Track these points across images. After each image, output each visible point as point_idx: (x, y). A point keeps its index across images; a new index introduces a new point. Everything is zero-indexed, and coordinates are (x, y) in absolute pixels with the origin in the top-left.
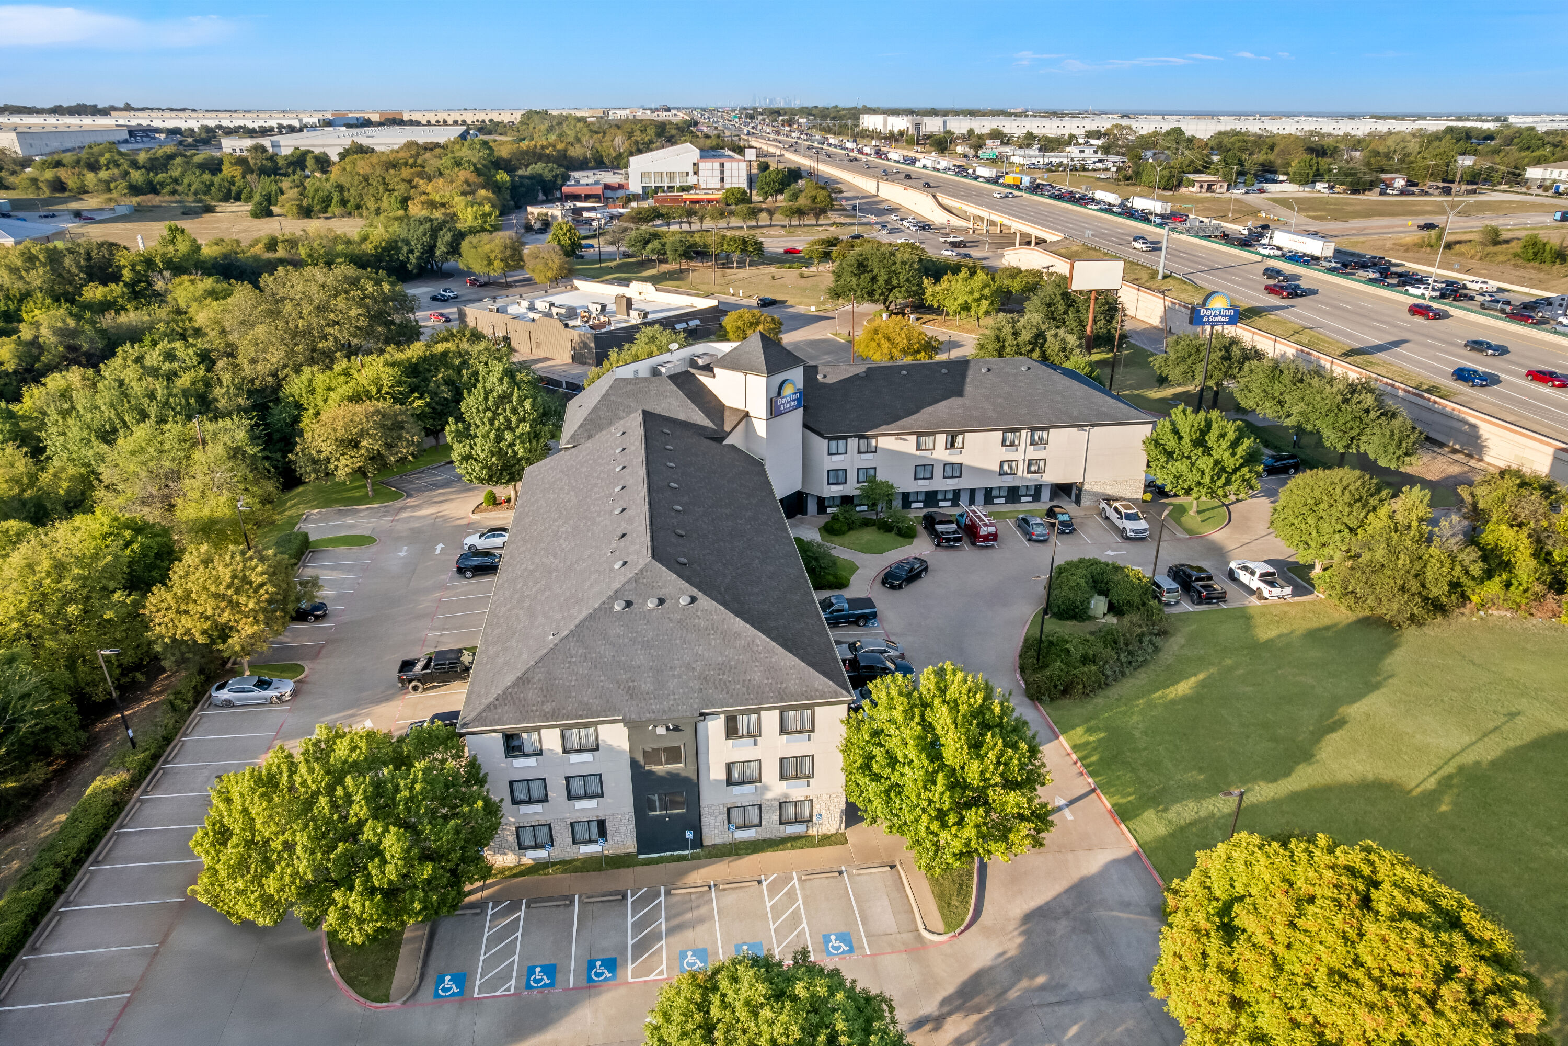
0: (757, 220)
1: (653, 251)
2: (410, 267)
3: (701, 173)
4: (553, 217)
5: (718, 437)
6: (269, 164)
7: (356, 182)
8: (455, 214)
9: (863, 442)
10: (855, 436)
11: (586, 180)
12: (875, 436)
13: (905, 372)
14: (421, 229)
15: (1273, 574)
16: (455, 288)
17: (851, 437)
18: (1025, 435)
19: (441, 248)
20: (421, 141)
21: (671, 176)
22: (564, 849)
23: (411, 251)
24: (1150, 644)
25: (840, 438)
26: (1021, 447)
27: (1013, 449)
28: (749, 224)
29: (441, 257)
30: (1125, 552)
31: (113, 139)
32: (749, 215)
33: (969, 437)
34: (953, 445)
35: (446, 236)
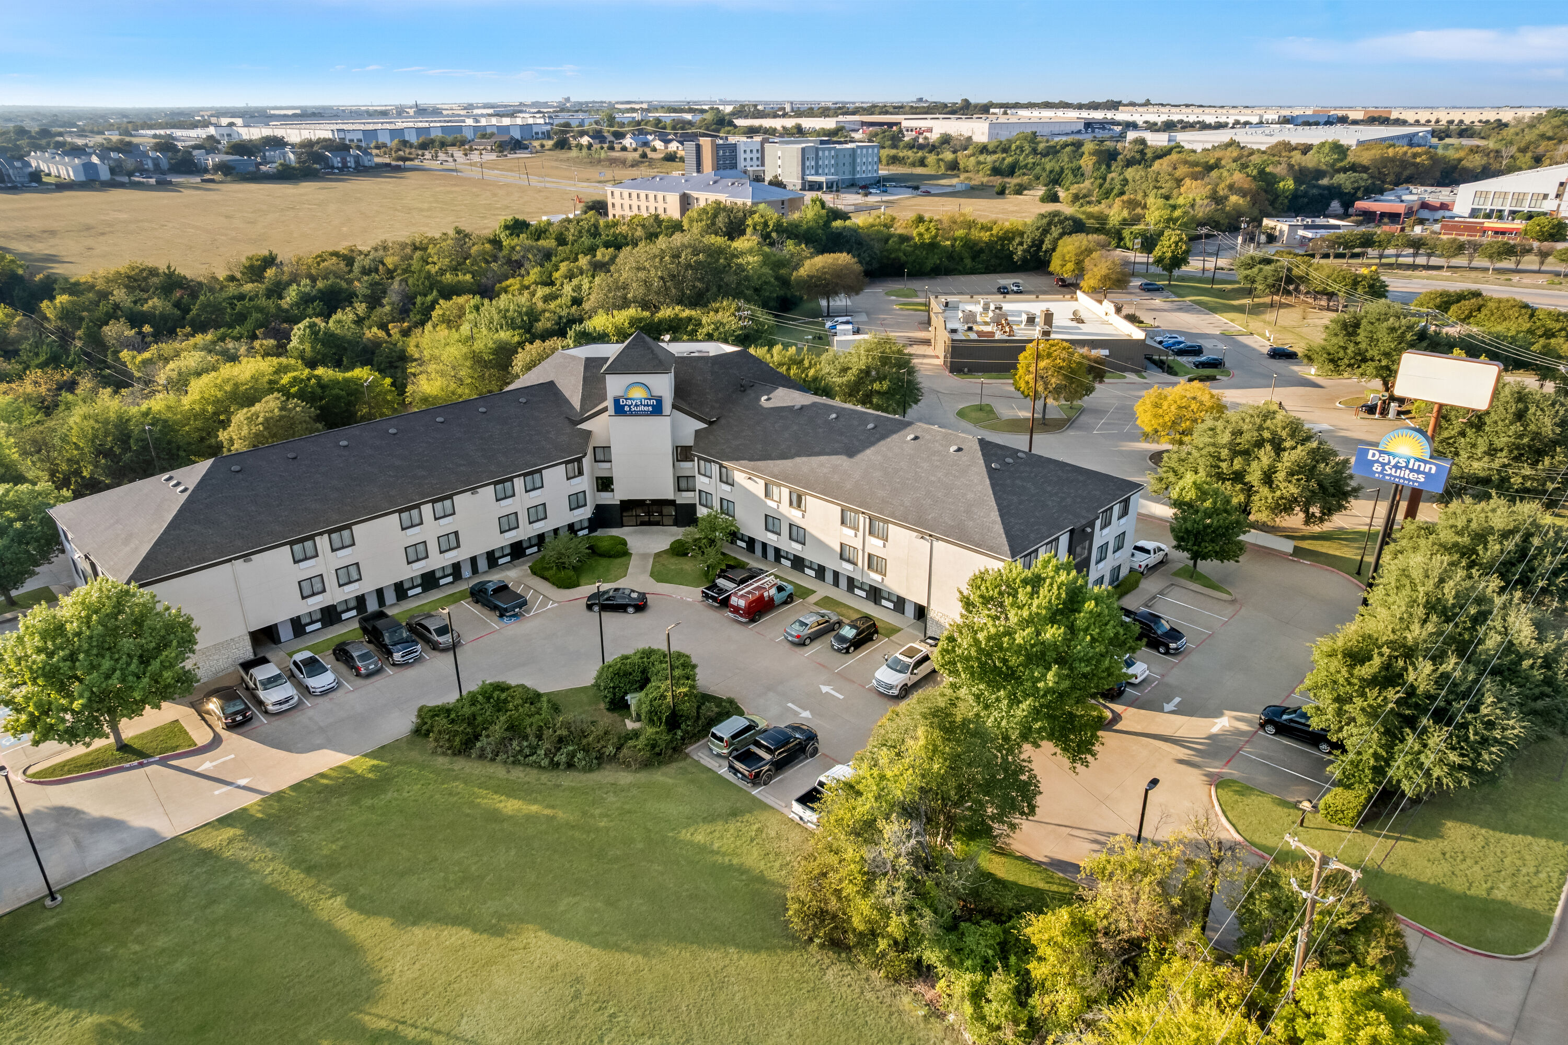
0: (1518, 263)
2: (1016, 258)
4: (1281, 232)
5: (574, 420)
9: (724, 471)
10: (716, 462)
12: (733, 468)
13: (834, 416)
14: (1039, 224)
17: (713, 461)
18: (863, 521)
19: (1047, 244)
21: (1520, 199)
23: (1021, 244)
24: (568, 754)
25: (706, 460)
26: (860, 534)
27: (852, 532)
28: (1499, 265)
29: (1046, 252)
30: (841, 697)
31: (1068, 130)
32: (1499, 254)
33: (810, 502)
34: (799, 505)
35: (1056, 232)
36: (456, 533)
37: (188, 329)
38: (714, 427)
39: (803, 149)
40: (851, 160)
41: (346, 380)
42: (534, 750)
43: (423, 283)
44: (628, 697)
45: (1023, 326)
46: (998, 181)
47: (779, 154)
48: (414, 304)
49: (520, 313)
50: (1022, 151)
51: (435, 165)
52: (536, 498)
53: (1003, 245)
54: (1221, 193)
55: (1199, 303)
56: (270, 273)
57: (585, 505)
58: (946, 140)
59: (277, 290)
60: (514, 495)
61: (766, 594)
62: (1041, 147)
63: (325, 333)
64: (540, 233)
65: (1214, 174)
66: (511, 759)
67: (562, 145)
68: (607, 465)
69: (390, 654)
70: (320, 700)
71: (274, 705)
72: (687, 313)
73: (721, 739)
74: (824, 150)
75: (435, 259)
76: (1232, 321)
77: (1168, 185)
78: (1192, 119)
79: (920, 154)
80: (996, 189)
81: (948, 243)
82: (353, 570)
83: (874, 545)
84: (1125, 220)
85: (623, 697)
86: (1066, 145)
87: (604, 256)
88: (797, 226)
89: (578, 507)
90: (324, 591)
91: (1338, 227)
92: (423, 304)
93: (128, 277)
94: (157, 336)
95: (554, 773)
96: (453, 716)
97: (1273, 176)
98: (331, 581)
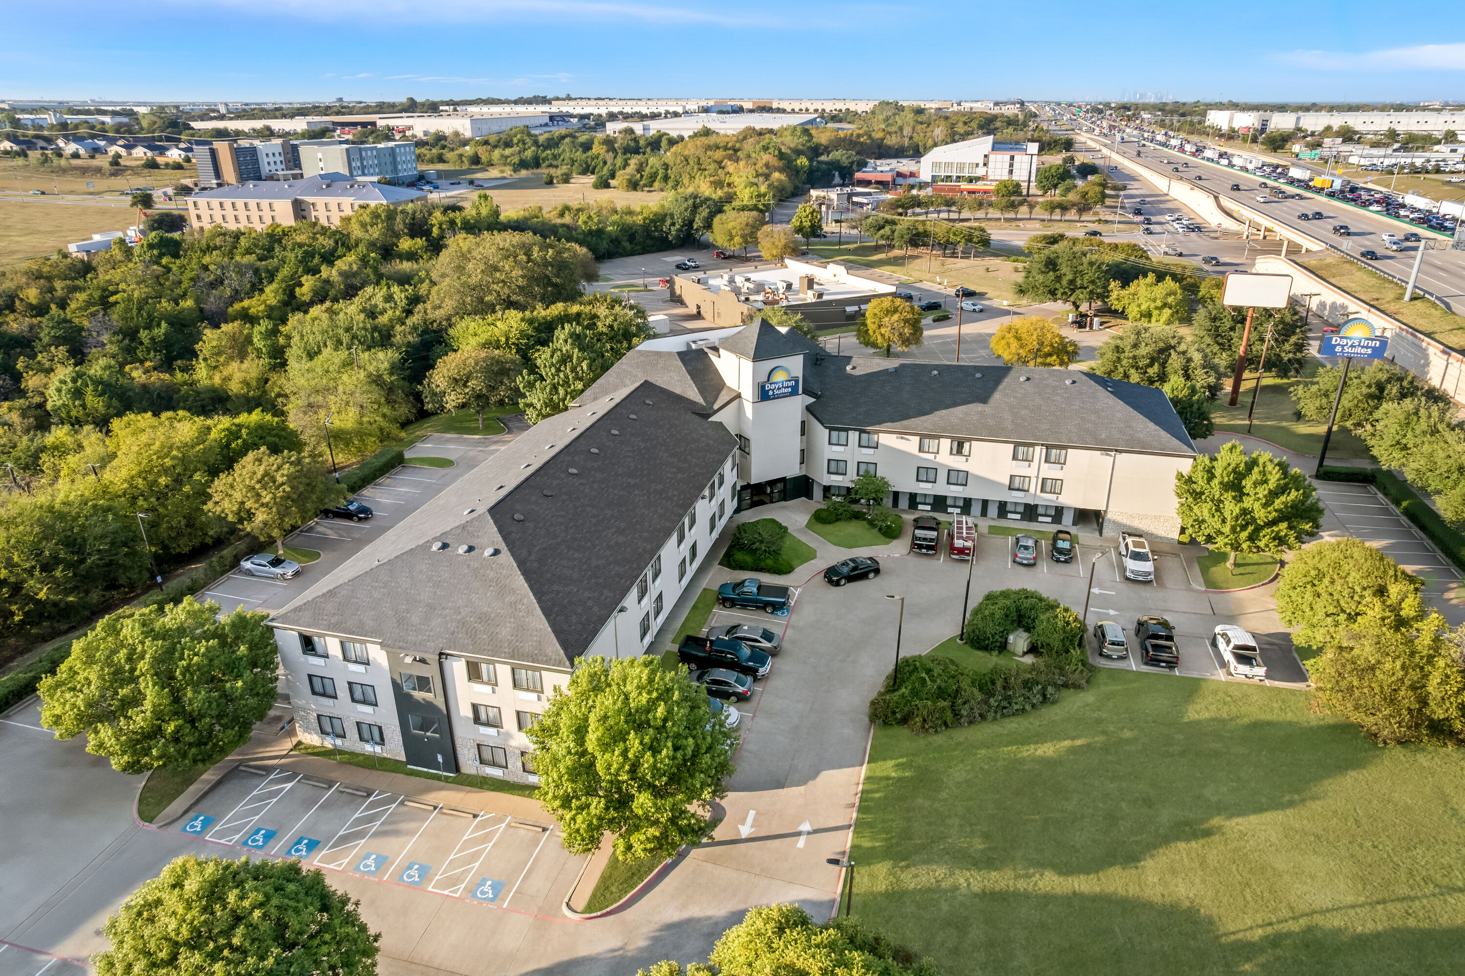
0: (1017, 213)
1: (882, 237)
2: (670, 238)
3: (990, 165)
4: (831, 200)
5: (705, 414)
6: (632, 144)
7: (678, 161)
8: (735, 194)
9: (864, 436)
10: (855, 430)
11: (885, 168)
12: (878, 432)
13: (936, 372)
14: (685, 205)
15: (1254, 649)
16: (700, 257)
17: (851, 429)
18: (1039, 452)
19: (698, 223)
20: (758, 127)
21: (961, 166)
22: (352, 743)
23: (673, 224)
25: (841, 430)
26: (1035, 464)
27: (1025, 464)
28: (1007, 216)
29: (697, 230)
30: (1114, 593)
32: (1007, 207)
33: (975, 446)
34: (959, 452)
35: (704, 212)
36: (696, 542)
39: (347, 150)
40: (390, 159)
42: (1008, 698)
44: (1007, 639)
46: (536, 173)
47: (320, 156)
52: (722, 494)
53: (656, 227)
54: (762, 171)
57: (736, 494)
58: (440, 139)
60: (715, 495)
62: (541, 139)
66: (998, 715)
69: (754, 672)
74: (366, 149)
78: (628, 110)
79: (429, 151)
81: (609, 228)
82: (660, 599)
86: (563, 138)
89: (733, 498)
90: (649, 627)
91: (870, 194)
97: (789, 155)
98: (651, 616)
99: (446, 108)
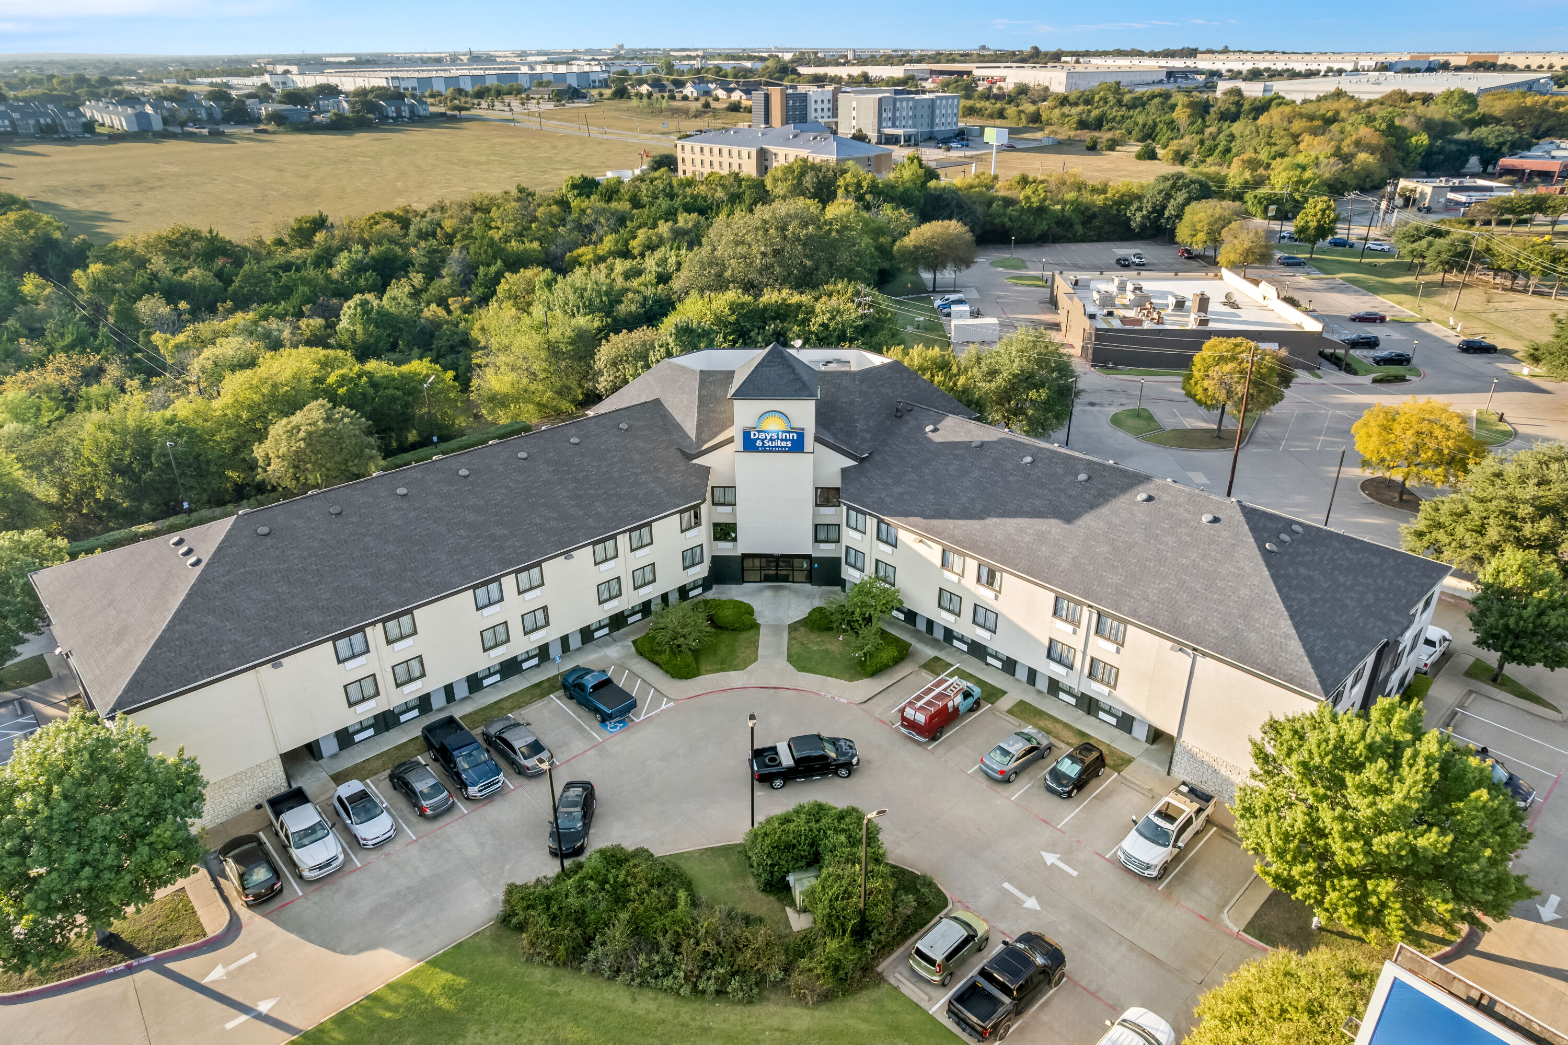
1: (1414, 252)
4: (1422, 194)
5: (688, 453)
9: (883, 527)
10: (873, 516)
12: (897, 526)
14: (1161, 187)
17: (869, 514)
18: (1087, 616)
24: (717, 979)
25: (858, 511)
26: (1082, 631)
27: (1069, 628)
30: (1075, 874)
31: (1149, 79)
33: (1009, 582)
34: (990, 582)
35: (1181, 197)
36: (545, 609)
37: (229, 303)
38: (867, 465)
39: (880, 100)
40: (929, 112)
41: (402, 376)
42: (669, 968)
43: (486, 252)
44: (791, 878)
45: (1169, 311)
46: (1087, 135)
47: (854, 104)
48: (476, 274)
49: (599, 293)
50: (1106, 103)
51: (489, 114)
52: (643, 557)
53: (1118, 210)
54: (1346, 150)
55: (1354, 282)
56: (320, 237)
57: (702, 562)
58: (1023, 90)
59: (326, 259)
60: (616, 556)
61: (950, 704)
62: (1127, 97)
63: (378, 312)
64: (611, 193)
65: (1335, 127)
66: (638, 980)
67: (621, 94)
68: (728, 509)
69: (464, 785)
70: (372, 856)
71: (311, 870)
72: (796, 298)
73: (932, 962)
74: (901, 100)
75: (499, 224)
76: (1399, 303)
77: (1283, 141)
78: (1280, 66)
79: (998, 105)
80: (1087, 144)
81: (1059, 207)
82: (415, 665)
83: (1103, 649)
84: (1246, 182)
85: (784, 878)
86: (1154, 97)
87: (686, 222)
88: (893, 187)
89: (693, 565)
90: (377, 694)
91: (1491, 189)
92: (486, 275)
93: (169, 242)
94: (195, 315)
95: (696, 1005)
96: (554, 909)
97: (1404, 130)
98: (386, 682)
99: (1068, 59)
